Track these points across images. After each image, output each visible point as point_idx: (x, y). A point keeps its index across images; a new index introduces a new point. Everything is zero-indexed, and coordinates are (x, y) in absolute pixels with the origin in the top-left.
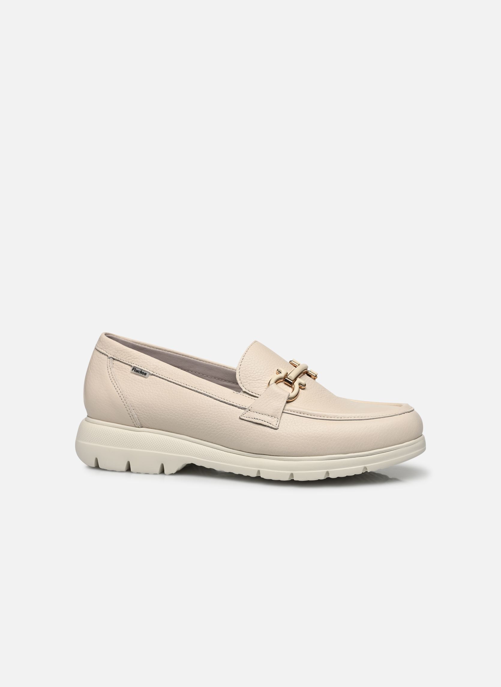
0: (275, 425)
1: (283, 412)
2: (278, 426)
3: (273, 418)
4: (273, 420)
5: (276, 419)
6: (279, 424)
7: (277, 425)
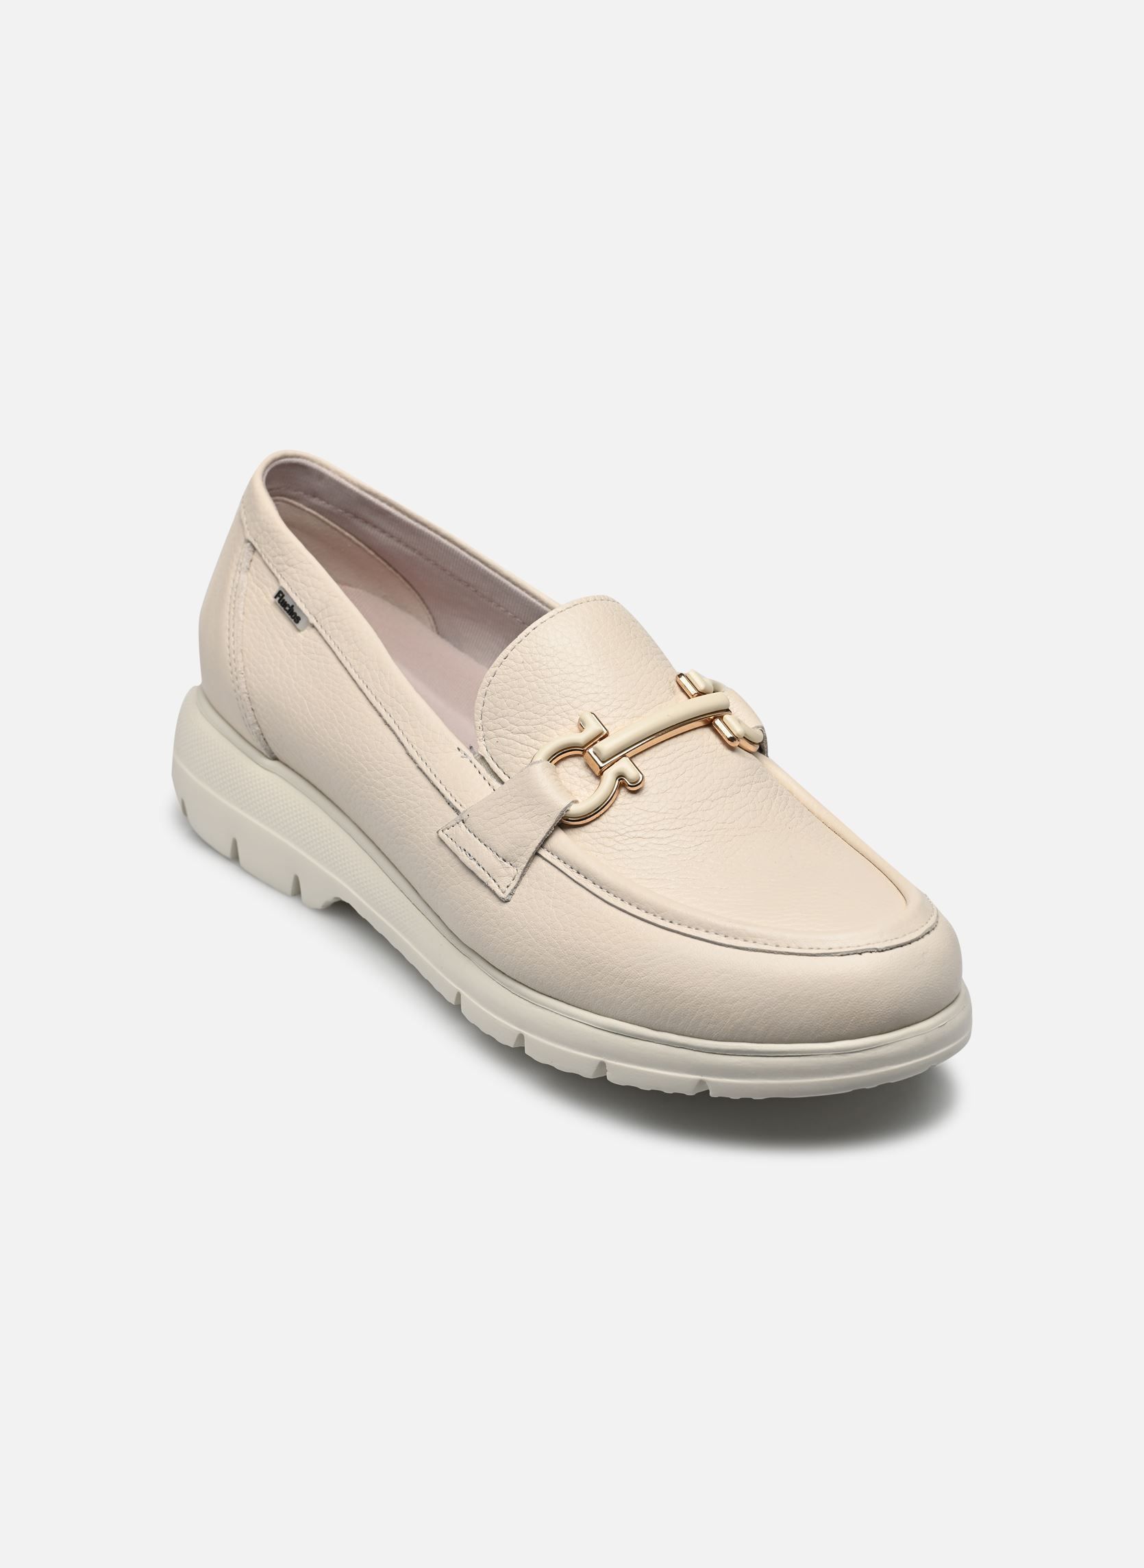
0: (504, 888)
1: (536, 854)
2: (511, 894)
3: (507, 864)
4: (503, 871)
5: (513, 871)
6: (515, 888)
7: (508, 891)
